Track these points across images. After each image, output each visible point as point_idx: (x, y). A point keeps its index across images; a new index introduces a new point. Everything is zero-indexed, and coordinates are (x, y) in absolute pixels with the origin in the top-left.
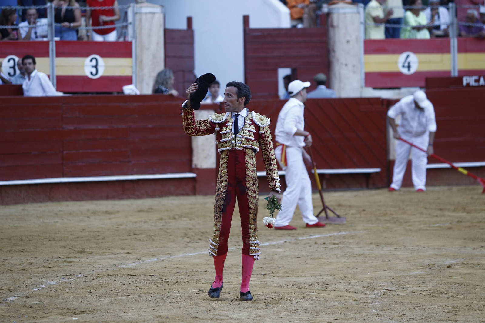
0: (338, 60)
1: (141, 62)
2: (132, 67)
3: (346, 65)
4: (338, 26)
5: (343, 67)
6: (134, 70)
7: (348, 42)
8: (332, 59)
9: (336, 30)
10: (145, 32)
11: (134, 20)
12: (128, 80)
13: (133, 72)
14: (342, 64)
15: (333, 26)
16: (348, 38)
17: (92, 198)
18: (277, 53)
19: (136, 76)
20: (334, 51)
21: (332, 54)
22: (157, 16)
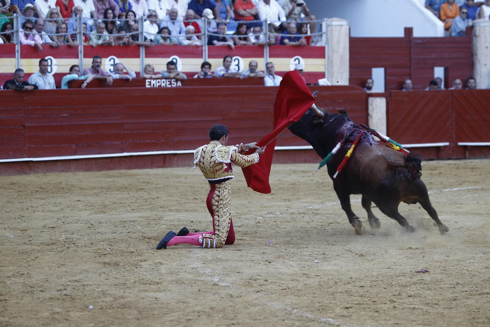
0: (479, 61)
1: (332, 61)
2: (325, 65)
3: (485, 65)
4: (480, 36)
5: (483, 66)
6: (327, 68)
7: (487, 47)
8: (474, 60)
9: (478, 39)
10: (335, 39)
11: (327, 31)
12: (322, 75)
13: (326, 69)
14: (482, 64)
15: (475, 36)
16: (487, 45)
17: (294, 162)
18: (433, 56)
19: (328, 72)
20: (476, 54)
21: (475, 57)
22: (344, 28)
